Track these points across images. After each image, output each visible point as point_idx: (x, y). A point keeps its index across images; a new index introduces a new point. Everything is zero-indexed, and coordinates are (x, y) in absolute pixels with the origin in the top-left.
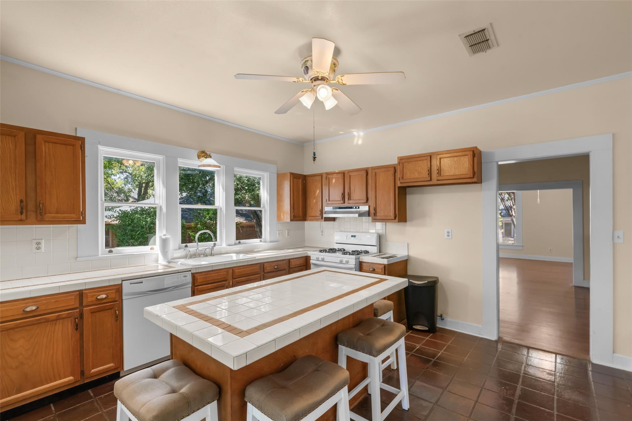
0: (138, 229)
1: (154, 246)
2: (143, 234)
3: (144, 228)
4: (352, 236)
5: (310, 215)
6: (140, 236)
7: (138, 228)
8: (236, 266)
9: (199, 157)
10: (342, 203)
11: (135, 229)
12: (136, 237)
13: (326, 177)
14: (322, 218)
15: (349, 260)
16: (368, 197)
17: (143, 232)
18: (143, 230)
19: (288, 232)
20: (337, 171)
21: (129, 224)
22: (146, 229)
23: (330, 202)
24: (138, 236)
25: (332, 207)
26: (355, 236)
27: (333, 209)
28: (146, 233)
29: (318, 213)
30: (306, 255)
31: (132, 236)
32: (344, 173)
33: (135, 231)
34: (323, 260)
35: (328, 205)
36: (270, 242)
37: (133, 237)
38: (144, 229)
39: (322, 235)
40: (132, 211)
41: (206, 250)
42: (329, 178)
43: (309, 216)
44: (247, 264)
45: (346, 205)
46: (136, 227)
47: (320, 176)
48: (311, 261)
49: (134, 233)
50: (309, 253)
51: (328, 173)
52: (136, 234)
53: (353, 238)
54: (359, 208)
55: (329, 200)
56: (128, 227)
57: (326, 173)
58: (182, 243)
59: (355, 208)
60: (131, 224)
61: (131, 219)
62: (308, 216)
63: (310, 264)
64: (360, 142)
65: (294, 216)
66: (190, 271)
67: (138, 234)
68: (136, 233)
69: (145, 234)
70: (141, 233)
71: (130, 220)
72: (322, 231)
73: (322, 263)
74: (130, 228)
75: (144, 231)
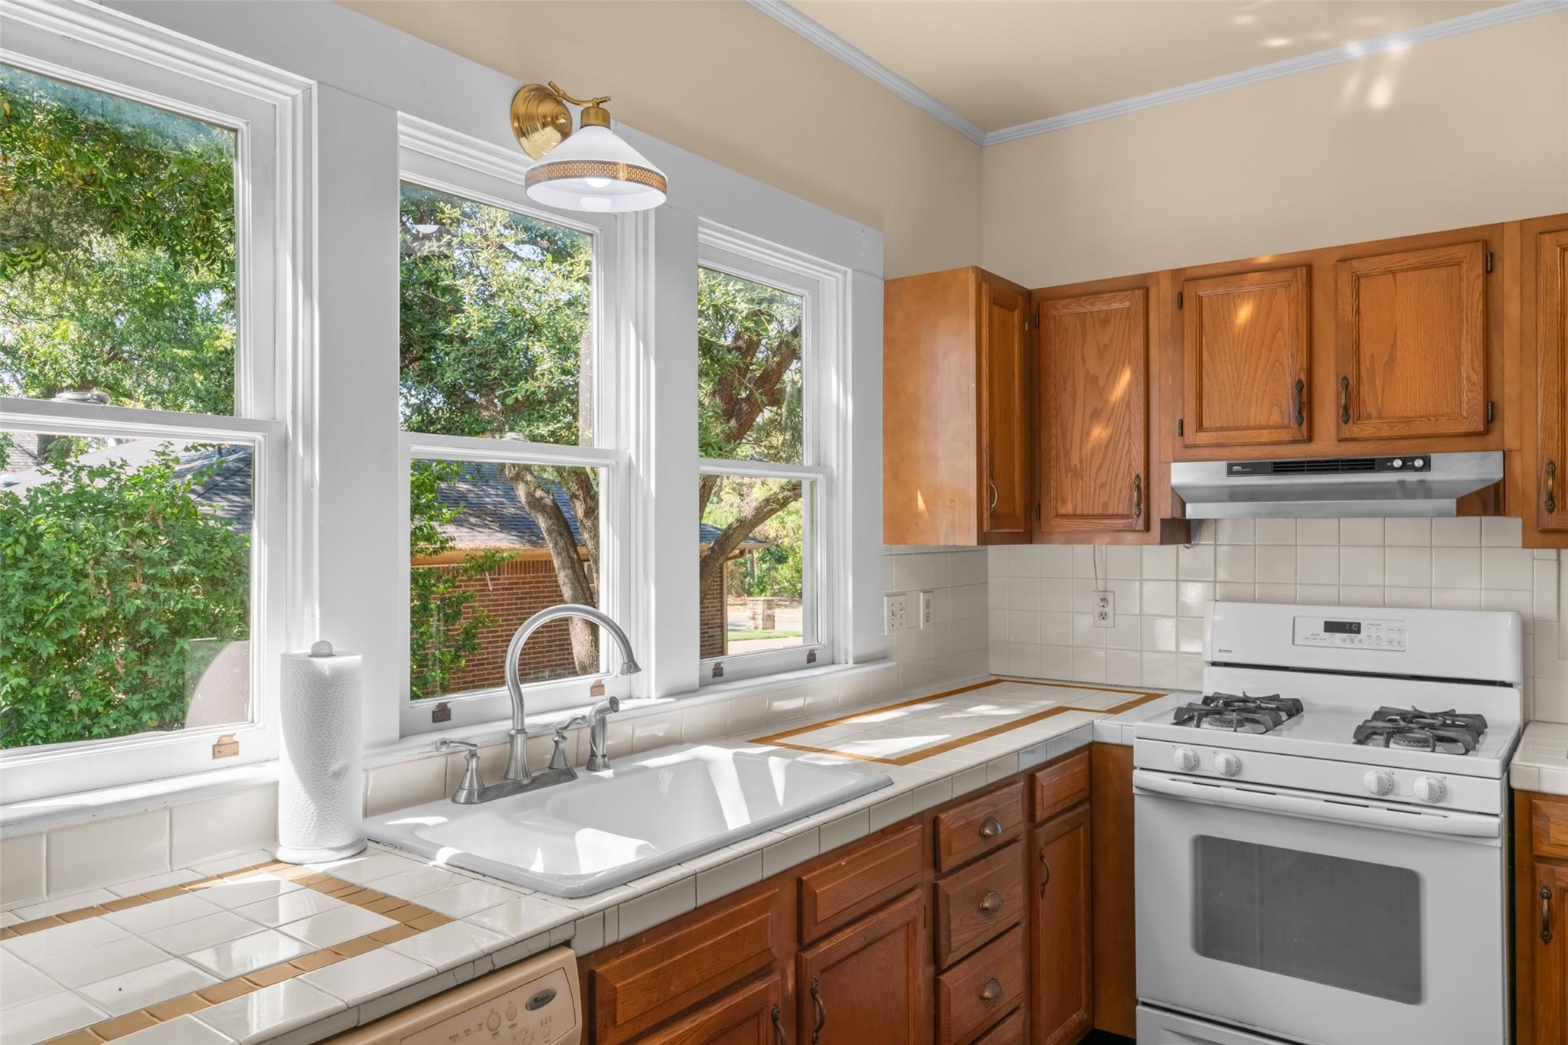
0: (59, 583)
1: (238, 731)
2: (83, 606)
3: (87, 576)
4: (1331, 627)
5: (1063, 511)
6: (68, 615)
7: (61, 577)
8: (813, 853)
9: (524, 128)
10: (1295, 442)
11: (45, 580)
12: (52, 618)
13: (1181, 295)
14: (1147, 528)
15: (1450, 782)
16: (1496, 395)
17: (82, 597)
18: (82, 587)
19: (927, 605)
20: (1264, 259)
21: (14, 556)
22: (99, 581)
23: (1203, 438)
24: (58, 614)
25: (1223, 465)
26: (1353, 628)
27: (1230, 472)
28: (95, 603)
29: (1122, 498)
30: (1088, 739)
31: (29, 615)
32: (1310, 267)
33: (45, 592)
34: (1233, 775)
35: (1189, 453)
36: (860, 661)
37: (36, 617)
38: (87, 584)
39: (1103, 616)
40: (33, 500)
41: (566, 734)
42: (1200, 299)
43: (1057, 516)
44: (862, 831)
45: (1325, 446)
46: (50, 572)
47: (1139, 293)
48: (1139, 777)
49: (40, 601)
50: (1111, 729)
51: (1189, 274)
52: (48, 607)
53: (1338, 637)
54: (1427, 466)
55: (1200, 427)
56: (10, 573)
57: (1176, 273)
58: (414, 696)
59: (1398, 463)
60: (27, 561)
61: (29, 537)
62: (1053, 513)
63: (1133, 795)
64: (1381, 95)
65: (993, 515)
66: (567, 944)
67: (60, 606)
68: (49, 598)
69: (91, 604)
70: (75, 602)
71: (23, 540)
72: (1101, 595)
73: (1227, 792)
74: (20, 575)
75: (86, 589)
